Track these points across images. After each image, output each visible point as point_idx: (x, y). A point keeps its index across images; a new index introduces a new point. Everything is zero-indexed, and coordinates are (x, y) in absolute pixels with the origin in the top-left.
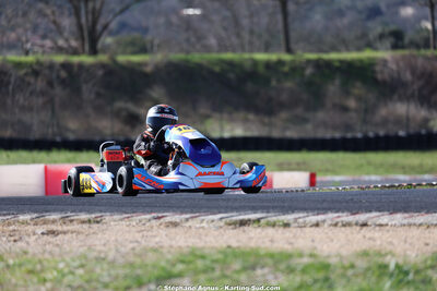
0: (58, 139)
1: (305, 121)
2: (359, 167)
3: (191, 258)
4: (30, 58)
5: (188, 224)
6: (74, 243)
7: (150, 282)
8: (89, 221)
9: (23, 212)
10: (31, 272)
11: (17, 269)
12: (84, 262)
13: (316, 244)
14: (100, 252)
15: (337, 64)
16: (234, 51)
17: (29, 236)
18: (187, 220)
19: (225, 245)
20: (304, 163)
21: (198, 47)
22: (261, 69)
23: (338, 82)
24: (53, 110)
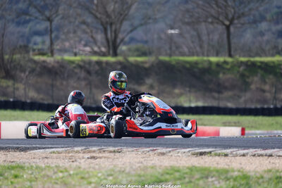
0: (94, 106)
1: (239, 97)
2: (271, 125)
3: (172, 172)
4: (78, 58)
5: (170, 154)
6: (106, 163)
8: (114, 152)
9: (76, 146)
10: (82, 178)
11: (75, 176)
12: (112, 173)
13: (242, 166)
14: (121, 168)
15: (259, 64)
16: (198, 55)
17: (80, 159)
18: (170, 152)
20: (239, 122)
21: (177, 52)
22: (214, 67)
23: (259, 75)
24: (91, 89)
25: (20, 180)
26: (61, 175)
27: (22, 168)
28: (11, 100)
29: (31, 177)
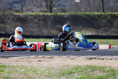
0: (41, 35)
1: (108, 31)
3: (77, 68)
4: (34, 14)
5: (76, 59)
6: (46, 64)
7: (66, 74)
8: (50, 58)
9: (32, 55)
10: (34, 71)
12: (48, 69)
13: (111, 64)
14: (53, 66)
15: (117, 15)
16: (89, 12)
17: (33, 62)
18: (76, 57)
19: (86, 65)
20: (108, 42)
21: (79, 10)
22: (96, 17)
23: (117, 20)
24: (40, 28)
25: (3, 72)
26: (23, 70)
27: (5, 66)
28: (4, 33)
29: (9, 71)
